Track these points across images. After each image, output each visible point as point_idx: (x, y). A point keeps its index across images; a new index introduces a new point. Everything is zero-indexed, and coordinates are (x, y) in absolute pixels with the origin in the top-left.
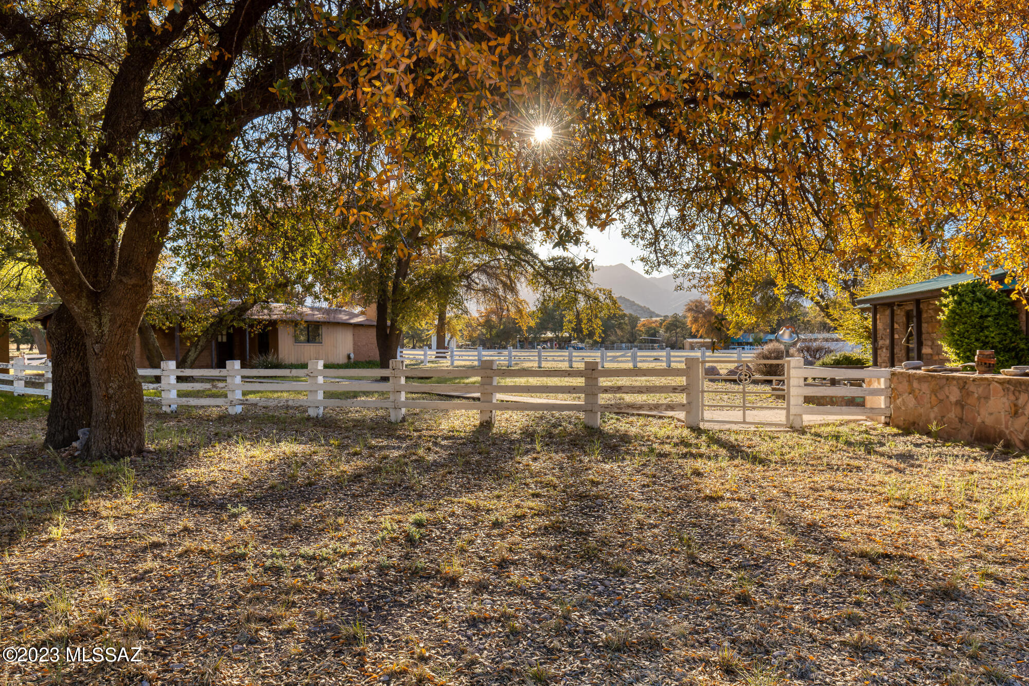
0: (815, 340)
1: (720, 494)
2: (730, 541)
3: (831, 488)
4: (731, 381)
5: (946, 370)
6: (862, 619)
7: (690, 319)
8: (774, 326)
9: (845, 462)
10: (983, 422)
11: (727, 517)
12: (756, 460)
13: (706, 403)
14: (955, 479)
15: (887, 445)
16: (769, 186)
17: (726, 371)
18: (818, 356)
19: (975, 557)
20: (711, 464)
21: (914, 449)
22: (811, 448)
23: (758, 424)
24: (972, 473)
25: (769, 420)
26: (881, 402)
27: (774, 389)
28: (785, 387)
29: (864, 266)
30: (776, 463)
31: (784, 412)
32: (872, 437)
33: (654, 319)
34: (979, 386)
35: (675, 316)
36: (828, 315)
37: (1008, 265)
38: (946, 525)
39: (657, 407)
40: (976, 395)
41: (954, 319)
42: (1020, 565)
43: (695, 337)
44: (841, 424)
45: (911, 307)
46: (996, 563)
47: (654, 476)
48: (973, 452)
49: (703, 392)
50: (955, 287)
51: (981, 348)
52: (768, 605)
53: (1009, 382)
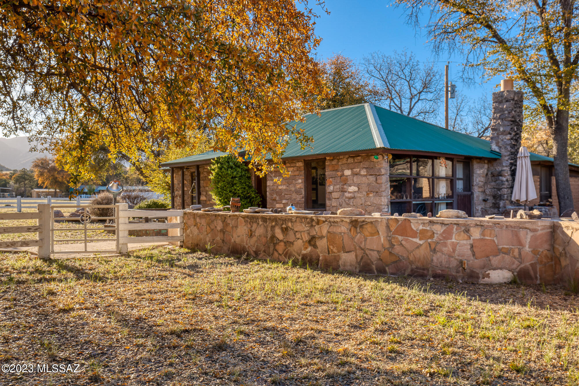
0: (134, 190)
1: (71, 306)
2: (82, 339)
3: (150, 292)
4: (72, 221)
5: (214, 210)
6: (174, 374)
7: (37, 173)
8: (104, 180)
9: (157, 274)
10: (235, 242)
11: (78, 322)
12: (97, 278)
13: (55, 239)
14: (222, 277)
15: (182, 260)
16: (105, 81)
17: (69, 214)
18: (135, 202)
19: (234, 323)
20: (62, 285)
21: (198, 261)
22: (135, 267)
23: (96, 252)
24: (230, 273)
25: (103, 249)
26: (177, 232)
27: (106, 226)
28: (115, 225)
29: (164, 141)
30: (111, 279)
31: (115, 242)
32: (173, 256)
33: (4, 172)
34: (232, 219)
35: (24, 171)
36: (142, 173)
37: (247, 148)
38: (218, 307)
39: (13, 244)
40: (231, 225)
41: (218, 178)
42: (256, 323)
43: (41, 187)
44: (153, 249)
45: (194, 170)
46: (245, 324)
47: (15, 300)
48: (230, 260)
49: (53, 230)
50: (219, 158)
51: (232, 197)
52: (113, 379)
53: (247, 217)
